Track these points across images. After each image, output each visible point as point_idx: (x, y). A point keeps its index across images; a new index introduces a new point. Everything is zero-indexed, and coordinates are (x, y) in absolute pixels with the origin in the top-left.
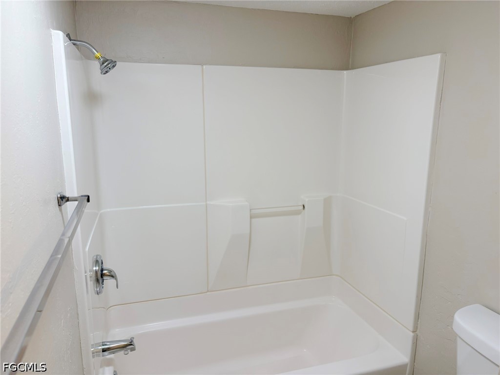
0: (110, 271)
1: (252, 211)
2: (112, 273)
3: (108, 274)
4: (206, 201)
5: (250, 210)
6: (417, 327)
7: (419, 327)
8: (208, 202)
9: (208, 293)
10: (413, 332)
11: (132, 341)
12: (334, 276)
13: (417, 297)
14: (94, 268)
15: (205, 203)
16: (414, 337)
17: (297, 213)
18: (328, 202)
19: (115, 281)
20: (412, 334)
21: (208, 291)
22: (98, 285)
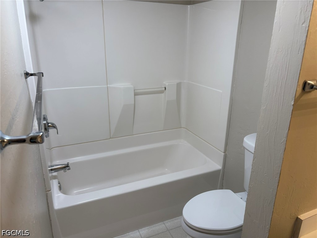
0: (53, 124)
1: (135, 90)
2: (54, 125)
3: (51, 125)
4: (107, 85)
5: (134, 90)
6: (226, 150)
7: (227, 150)
8: (108, 86)
9: (111, 139)
10: (224, 153)
11: (68, 165)
12: (182, 128)
13: (227, 134)
14: (44, 122)
15: (106, 86)
16: (224, 155)
17: (161, 92)
18: (179, 86)
19: (56, 130)
20: (223, 154)
21: (110, 138)
22: (46, 132)
